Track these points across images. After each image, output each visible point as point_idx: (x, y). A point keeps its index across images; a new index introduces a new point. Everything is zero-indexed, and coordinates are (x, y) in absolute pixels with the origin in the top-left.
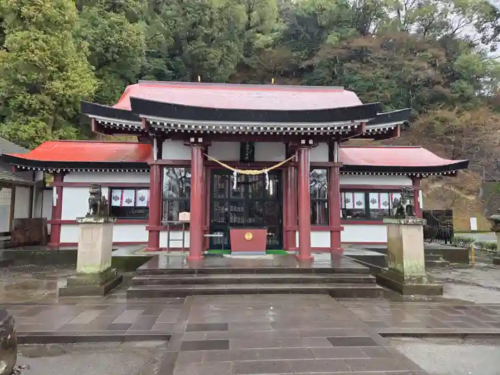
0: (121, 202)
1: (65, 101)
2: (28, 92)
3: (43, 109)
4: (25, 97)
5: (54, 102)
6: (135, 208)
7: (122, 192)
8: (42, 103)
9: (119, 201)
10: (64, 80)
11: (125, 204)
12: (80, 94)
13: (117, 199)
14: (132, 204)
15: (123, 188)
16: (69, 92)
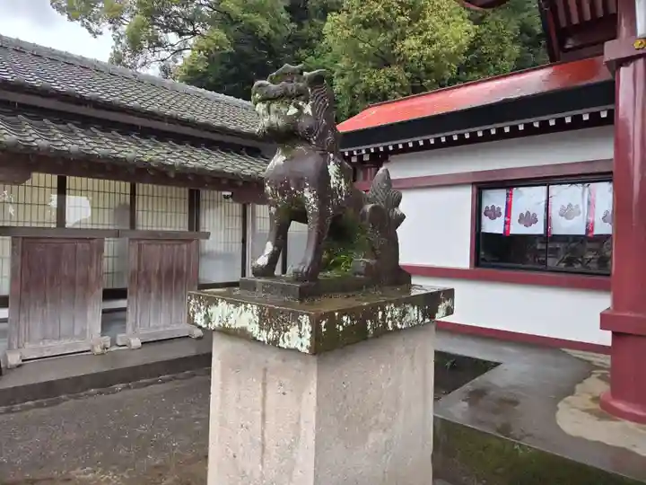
0: (507, 223)
1: (422, 68)
2: (374, 68)
3: (394, 88)
4: (371, 77)
5: (408, 74)
6: (548, 238)
7: (509, 196)
8: (393, 79)
9: (501, 220)
10: (421, 33)
11: (517, 229)
12: (444, 49)
13: (494, 214)
14: (538, 229)
15: (508, 183)
16: (428, 51)
